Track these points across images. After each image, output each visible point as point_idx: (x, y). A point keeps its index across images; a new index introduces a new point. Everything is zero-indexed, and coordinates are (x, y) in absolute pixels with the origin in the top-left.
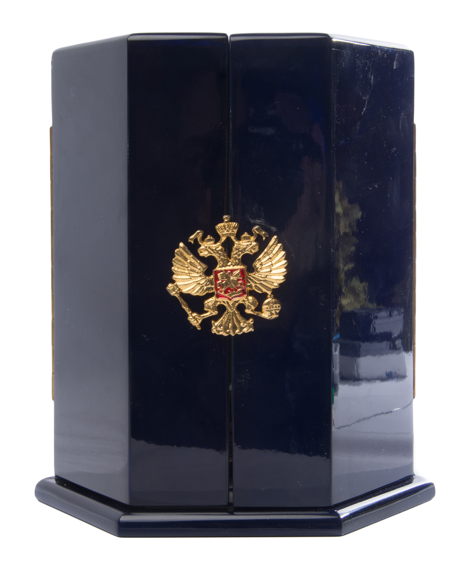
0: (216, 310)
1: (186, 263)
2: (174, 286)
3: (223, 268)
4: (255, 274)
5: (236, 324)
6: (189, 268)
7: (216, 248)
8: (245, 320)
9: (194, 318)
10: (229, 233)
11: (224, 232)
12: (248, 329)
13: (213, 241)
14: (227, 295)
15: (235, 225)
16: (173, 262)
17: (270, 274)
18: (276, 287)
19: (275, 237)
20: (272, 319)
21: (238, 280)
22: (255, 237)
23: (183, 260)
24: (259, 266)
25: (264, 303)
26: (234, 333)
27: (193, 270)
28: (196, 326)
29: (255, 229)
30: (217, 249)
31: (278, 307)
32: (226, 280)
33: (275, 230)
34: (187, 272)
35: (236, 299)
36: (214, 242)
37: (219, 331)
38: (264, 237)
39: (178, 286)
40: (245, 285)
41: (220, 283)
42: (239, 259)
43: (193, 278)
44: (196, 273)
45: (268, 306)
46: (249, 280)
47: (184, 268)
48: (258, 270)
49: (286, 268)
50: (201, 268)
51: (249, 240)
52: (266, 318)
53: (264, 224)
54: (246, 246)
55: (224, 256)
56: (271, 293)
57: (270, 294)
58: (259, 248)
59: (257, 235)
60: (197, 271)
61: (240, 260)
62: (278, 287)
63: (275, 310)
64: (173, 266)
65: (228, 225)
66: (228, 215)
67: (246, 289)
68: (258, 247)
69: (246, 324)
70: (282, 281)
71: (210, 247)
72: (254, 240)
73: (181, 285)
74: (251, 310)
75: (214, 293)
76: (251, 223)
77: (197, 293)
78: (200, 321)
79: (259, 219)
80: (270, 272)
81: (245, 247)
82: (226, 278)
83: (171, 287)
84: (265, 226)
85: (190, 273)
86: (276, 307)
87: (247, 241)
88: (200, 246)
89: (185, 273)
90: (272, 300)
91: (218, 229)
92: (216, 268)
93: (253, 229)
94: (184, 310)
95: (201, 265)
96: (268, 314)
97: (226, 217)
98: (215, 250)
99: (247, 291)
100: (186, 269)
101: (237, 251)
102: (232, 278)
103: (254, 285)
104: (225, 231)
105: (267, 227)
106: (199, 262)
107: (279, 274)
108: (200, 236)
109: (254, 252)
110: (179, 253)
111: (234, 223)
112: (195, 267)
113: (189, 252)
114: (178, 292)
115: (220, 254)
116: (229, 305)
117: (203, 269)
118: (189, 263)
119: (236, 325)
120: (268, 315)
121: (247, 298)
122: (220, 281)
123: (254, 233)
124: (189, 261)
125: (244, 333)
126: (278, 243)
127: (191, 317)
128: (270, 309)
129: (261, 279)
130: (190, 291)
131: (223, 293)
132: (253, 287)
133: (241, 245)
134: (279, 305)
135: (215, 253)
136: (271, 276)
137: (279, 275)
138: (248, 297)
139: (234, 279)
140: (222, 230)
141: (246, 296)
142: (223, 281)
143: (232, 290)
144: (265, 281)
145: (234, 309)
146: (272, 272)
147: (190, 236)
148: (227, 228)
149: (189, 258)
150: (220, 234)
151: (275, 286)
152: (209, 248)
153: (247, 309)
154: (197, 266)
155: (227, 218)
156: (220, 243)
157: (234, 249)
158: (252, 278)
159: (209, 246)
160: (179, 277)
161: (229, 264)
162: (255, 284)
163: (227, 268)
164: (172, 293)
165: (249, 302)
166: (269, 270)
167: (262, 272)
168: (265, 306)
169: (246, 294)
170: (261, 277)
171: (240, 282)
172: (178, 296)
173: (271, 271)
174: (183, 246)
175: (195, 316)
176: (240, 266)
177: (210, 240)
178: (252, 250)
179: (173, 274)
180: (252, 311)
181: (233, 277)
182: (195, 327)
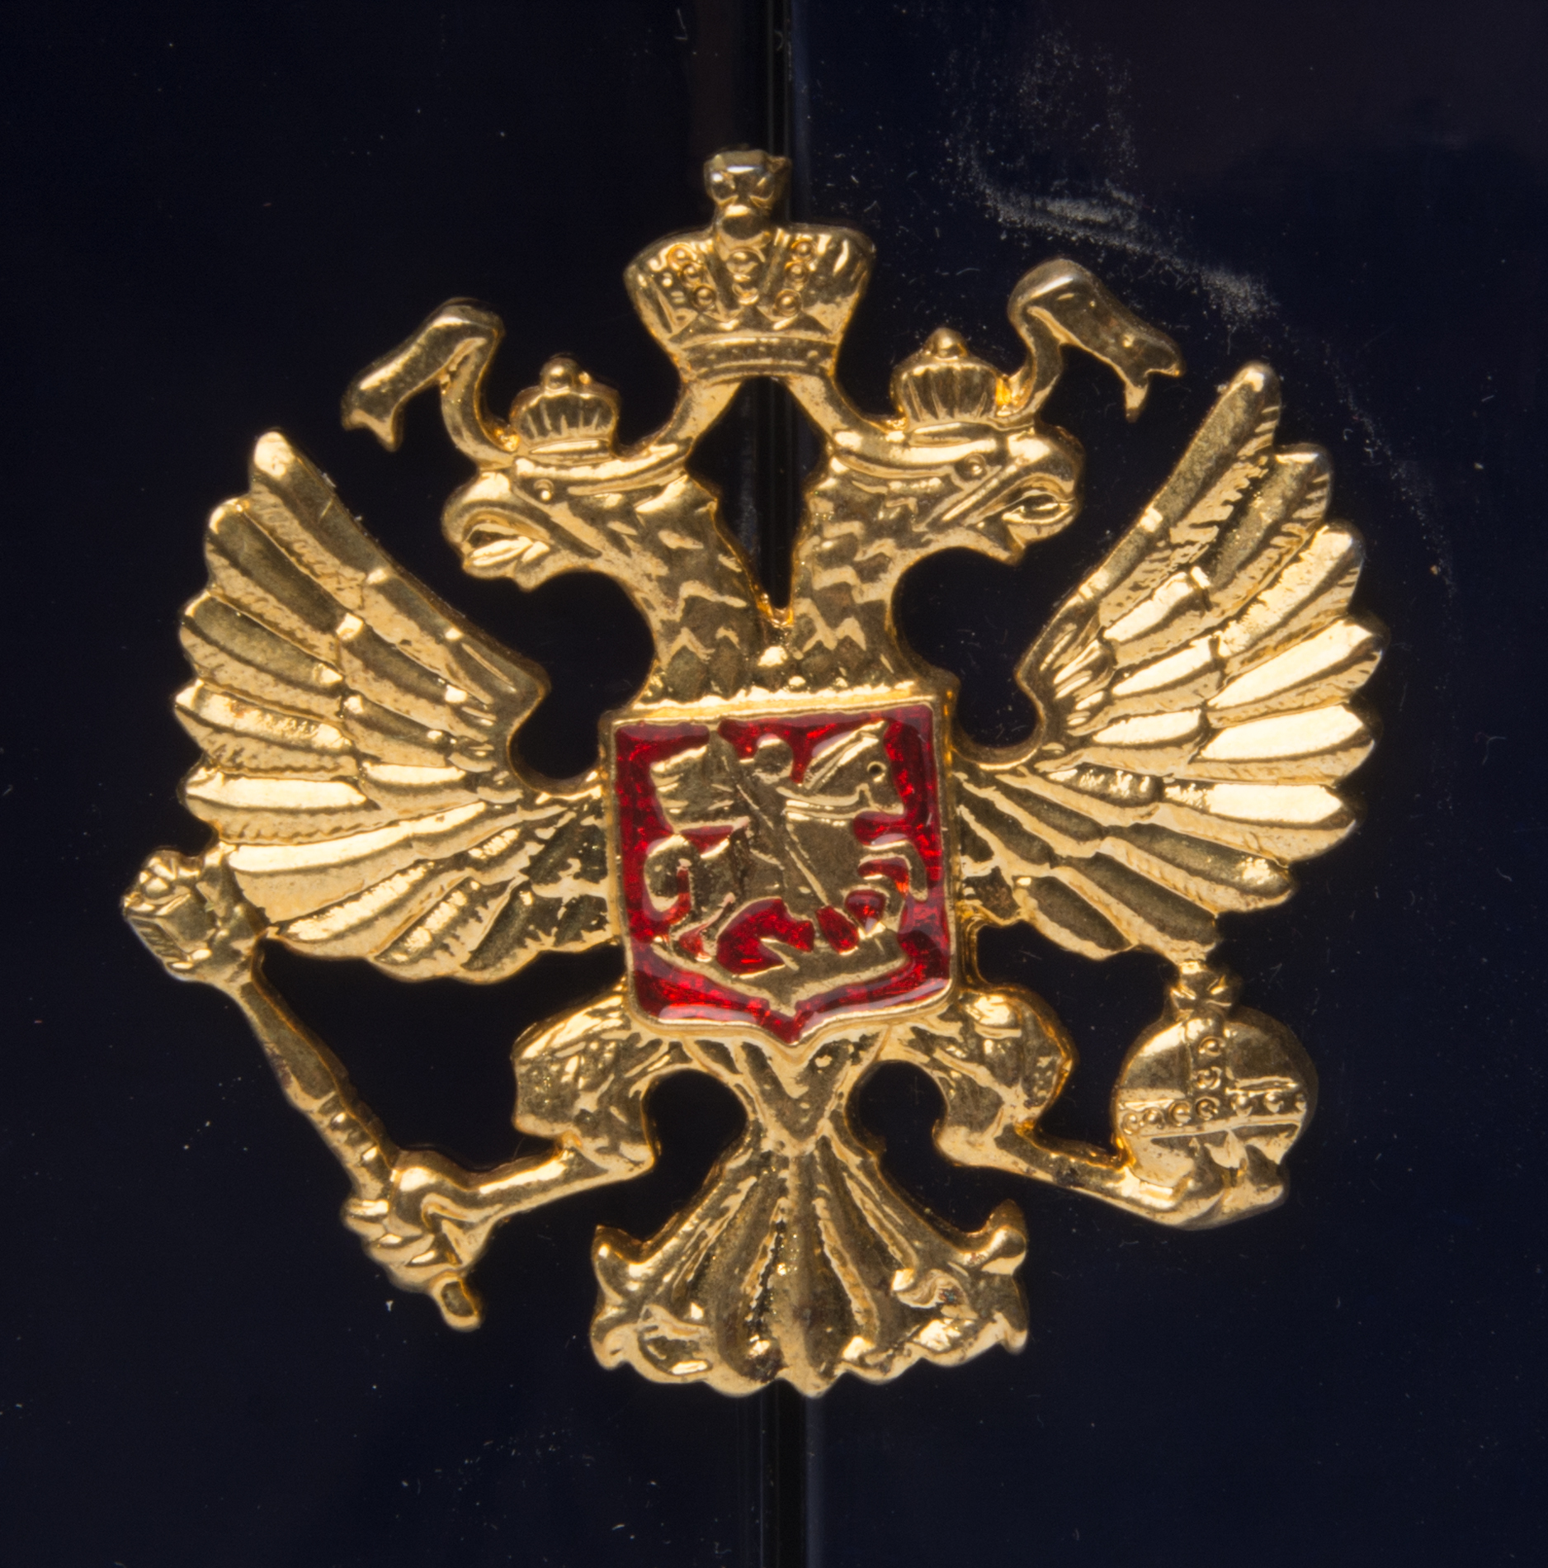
0: (636, 1137)
1: (322, 643)
2: (203, 887)
3: (710, 708)
4: (1043, 766)
5: (847, 1275)
6: (354, 704)
7: (632, 498)
8: (937, 1240)
9: (408, 1207)
10: (764, 338)
11: (711, 329)
12: (973, 1332)
13: (605, 419)
14: (744, 984)
15: (834, 253)
16: (187, 639)
17: (1193, 761)
18: (1264, 904)
19: (1254, 376)
20: (1218, 1219)
21: (866, 829)
22: (1040, 386)
23: (289, 620)
24: (1084, 678)
25: (1132, 1066)
26: (827, 1374)
27: (394, 725)
28: (436, 1292)
29: (1037, 302)
30: (647, 507)
31: (1282, 1111)
32: (738, 823)
33: (1253, 307)
34: (328, 736)
35: (845, 1024)
36: (610, 428)
37: (673, 1351)
38: (1138, 382)
39: (242, 882)
40: (932, 883)
41: (672, 857)
42: (870, 614)
43: (390, 807)
44: (432, 756)
45: (1179, 1095)
46: (982, 832)
47: (302, 699)
48: (1075, 720)
49: (1358, 702)
50: (478, 706)
51: (973, 418)
52: (1159, 1219)
53: (1140, 238)
54: (946, 479)
55: (719, 579)
56: (1212, 961)
57: (1191, 969)
58: (1084, 493)
59: (1058, 367)
60: (434, 736)
61: (888, 622)
62: (1281, 899)
63: (1242, 1134)
64: (184, 673)
65: (752, 257)
66: (756, 155)
67: (951, 917)
68: (1069, 486)
69: (941, 1281)
70: (1323, 841)
71: (573, 491)
72: (1033, 408)
73: (272, 874)
74: (995, 1130)
75: (619, 952)
76: (1000, 228)
77: (438, 954)
78: (469, 1248)
79: (1077, 193)
80: (1201, 746)
81: (935, 483)
82: (738, 809)
83: (171, 887)
84: (1145, 261)
85: (362, 747)
86: (1258, 1107)
87: (954, 425)
88: (468, 471)
89: (307, 748)
90: (1218, 1033)
91: (649, 294)
92: (638, 706)
93: (1021, 301)
94: (300, 1120)
95: (477, 675)
96: (1173, 1182)
97: (738, 179)
98: (626, 512)
99: (953, 947)
100: (328, 706)
101: (855, 527)
102: (797, 809)
103: (1025, 882)
104: (729, 325)
105: (1169, 277)
106: (453, 634)
107: (1288, 768)
108: (466, 373)
109: (1032, 535)
110: (247, 547)
111: (824, 242)
112: (419, 694)
113: (351, 528)
114: (245, 946)
115: (670, 556)
116: (775, 1082)
117: (504, 708)
118: (349, 646)
119: (845, 1284)
120: (1177, 1189)
121: (955, 1012)
122: (676, 841)
123: (1030, 341)
124: (350, 627)
125: (923, 1370)
126: (1285, 439)
127: (382, 1207)
128: (1191, 1131)
129: (1106, 815)
130: (364, 935)
131: (704, 964)
132: (1019, 897)
133: (889, 465)
134: (1292, 1085)
135: (626, 551)
136: (1202, 785)
137: (1292, 780)
138: (969, 999)
139: (825, 819)
140: (690, 315)
141: (952, 996)
142: (701, 840)
143: (798, 936)
144: (1145, 835)
145: (825, 1127)
146: (1216, 749)
147: (365, 366)
148: (746, 286)
149: (348, 598)
150: (678, 353)
151: (1244, 890)
152: (561, 490)
153: (960, 1123)
154: (433, 677)
155: (743, 187)
156: (671, 449)
157: (820, 507)
158: (1005, 806)
159: (564, 474)
160: (248, 791)
161: (773, 656)
162: (1044, 871)
163: (755, 703)
164: (182, 958)
165: (977, 1056)
166: (1186, 722)
167: (1112, 746)
168: (1141, 1092)
169: (946, 976)
170: (1103, 796)
171: (887, 847)
172: (246, 990)
173: (1206, 732)
174: (292, 474)
175: (422, 1192)
176: (883, 689)
177: (569, 412)
178: (1007, 516)
179: (189, 755)
180: (1008, 1141)
181: (807, 794)
182: (419, 1303)
